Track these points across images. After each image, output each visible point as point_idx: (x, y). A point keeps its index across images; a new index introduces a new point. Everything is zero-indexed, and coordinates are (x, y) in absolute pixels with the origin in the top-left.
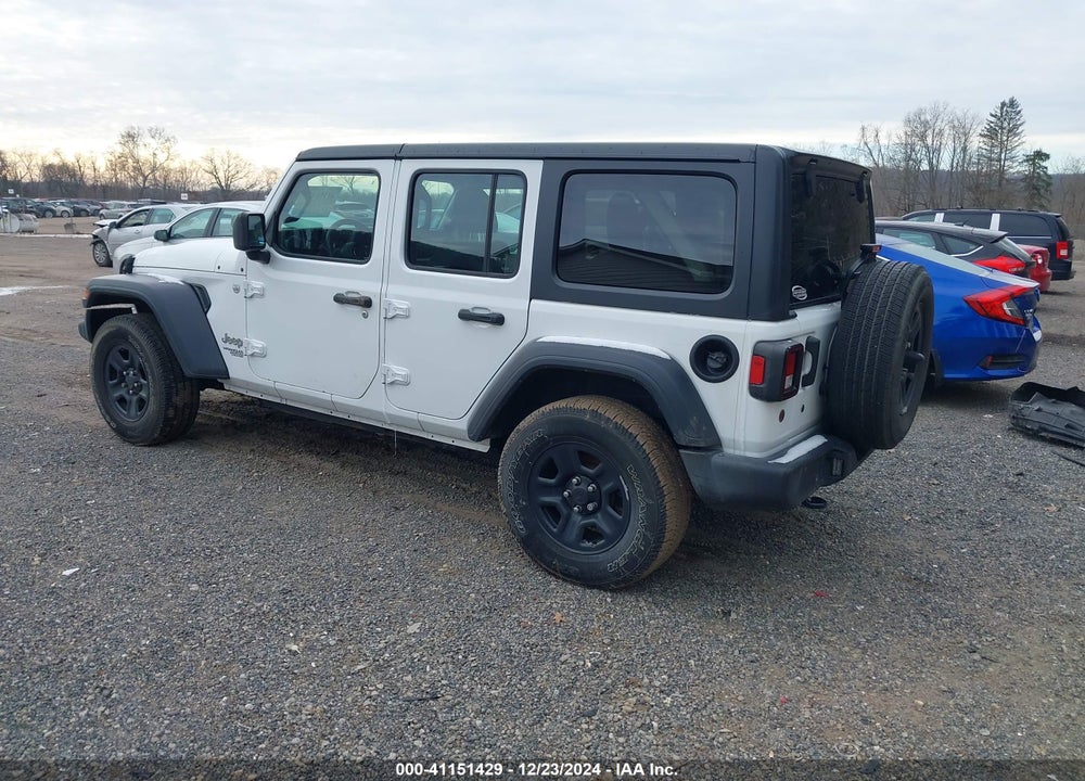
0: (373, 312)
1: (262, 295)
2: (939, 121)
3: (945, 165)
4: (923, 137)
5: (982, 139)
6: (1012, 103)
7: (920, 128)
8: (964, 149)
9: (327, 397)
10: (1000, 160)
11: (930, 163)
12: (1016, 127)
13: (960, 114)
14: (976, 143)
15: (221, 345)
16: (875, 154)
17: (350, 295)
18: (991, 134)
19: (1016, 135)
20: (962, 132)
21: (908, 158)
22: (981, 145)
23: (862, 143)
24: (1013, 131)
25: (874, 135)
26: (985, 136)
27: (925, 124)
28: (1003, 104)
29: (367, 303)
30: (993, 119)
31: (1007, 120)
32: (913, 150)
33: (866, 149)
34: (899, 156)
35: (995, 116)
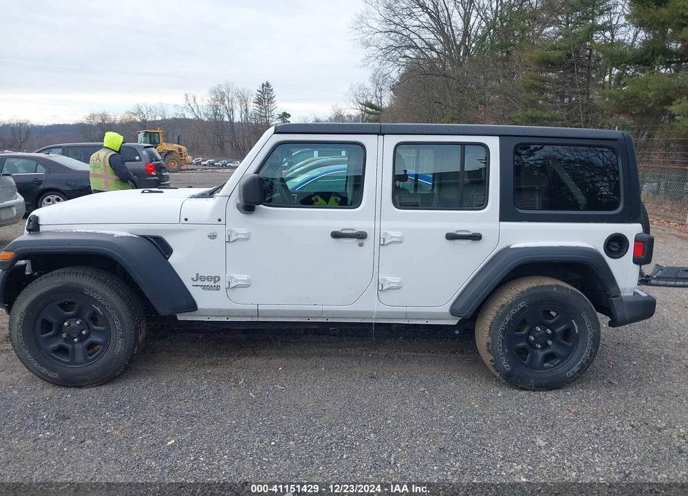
0: (368, 243)
1: (247, 239)
2: (231, 92)
3: (237, 119)
4: (222, 101)
5: (255, 104)
6: (268, 85)
7: (220, 97)
8: (247, 110)
9: (318, 308)
10: (266, 117)
11: (229, 116)
12: (271, 98)
13: (241, 90)
14: (253, 107)
15: (189, 284)
16: (196, 111)
17: (344, 232)
18: (259, 101)
19: (271, 102)
20: (244, 101)
21: (215, 114)
22: (255, 108)
23: (187, 105)
24: (270, 100)
25: (193, 99)
26: (256, 103)
27: (223, 94)
28: (263, 85)
29: (361, 236)
30: (259, 93)
31: (265, 95)
32: (217, 109)
33: (190, 108)
34: (211, 113)
35: (260, 91)
